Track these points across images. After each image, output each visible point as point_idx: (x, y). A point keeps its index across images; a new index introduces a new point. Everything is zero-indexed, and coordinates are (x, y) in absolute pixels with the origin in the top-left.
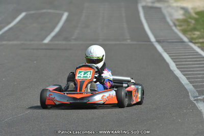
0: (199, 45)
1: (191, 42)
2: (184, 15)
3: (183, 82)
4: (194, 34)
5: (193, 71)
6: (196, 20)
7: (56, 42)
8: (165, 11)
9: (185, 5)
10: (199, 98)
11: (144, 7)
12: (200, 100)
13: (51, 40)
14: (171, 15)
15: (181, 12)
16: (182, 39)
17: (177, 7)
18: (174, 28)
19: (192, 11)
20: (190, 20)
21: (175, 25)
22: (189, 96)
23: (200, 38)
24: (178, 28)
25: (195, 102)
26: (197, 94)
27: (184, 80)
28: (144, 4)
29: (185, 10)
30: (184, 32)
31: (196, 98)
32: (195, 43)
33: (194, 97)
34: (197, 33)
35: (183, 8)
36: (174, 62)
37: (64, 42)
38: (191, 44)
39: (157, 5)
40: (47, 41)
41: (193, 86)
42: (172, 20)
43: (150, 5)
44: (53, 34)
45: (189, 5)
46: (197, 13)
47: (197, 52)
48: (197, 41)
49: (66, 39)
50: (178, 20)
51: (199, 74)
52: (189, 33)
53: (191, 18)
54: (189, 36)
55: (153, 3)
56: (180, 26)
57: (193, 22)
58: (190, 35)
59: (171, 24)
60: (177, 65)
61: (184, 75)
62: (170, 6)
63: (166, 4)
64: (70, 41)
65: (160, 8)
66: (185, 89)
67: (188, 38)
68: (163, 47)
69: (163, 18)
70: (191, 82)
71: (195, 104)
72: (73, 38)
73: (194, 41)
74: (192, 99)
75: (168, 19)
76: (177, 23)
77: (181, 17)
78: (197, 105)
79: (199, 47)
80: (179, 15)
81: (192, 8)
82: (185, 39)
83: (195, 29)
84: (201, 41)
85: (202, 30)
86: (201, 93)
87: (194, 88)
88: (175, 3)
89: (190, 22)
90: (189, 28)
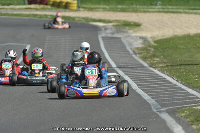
0: (159, 69)
1: (151, 67)
2: (143, 44)
3: (145, 98)
4: (154, 61)
5: (155, 90)
6: (155, 48)
8: (124, 41)
9: (144, 35)
10: (162, 110)
11: (103, 38)
14: (130, 45)
15: (141, 41)
16: (142, 65)
17: (137, 37)
18: (134, 56)
19: (151, 40)
20: (149, 48)
21: (135, 54)
22: (152, 109)
23: (160, 64)
24: (138, 56)
25: (158, 113)
26: (160, 107)
27: (146, 97)
28: (104, 35)
29: (144, 39)
30: (144, 59)
31: (159, 110)
32: (155, 68)
33: (157, 109)
34: (157, 59)
35: (142, 38)
36: (136, 83)
38: (151, 69)
39: (117, 36)
41: (156, 101)
42: (131, 49)
43: (110, 36)
45: (148, 35)
46: (156, 42)
47: (158, 75)
48: (157, 66)
50: (137, 49)
51: (161, 92)
52: (150, 60)
53: (150, 46)
54: (149, 63)
55: (113, 34)
57: (153, 50)
59: (131, 52)
60: (138, 85)
61: (146, 93)
62: (129, 36)
63: (126, 35)
65: (120, 38)
66: (148, 103)
68: (124, 72)
70: (153, 98)
71: (158, 115)
73: (154, 66)
74: (155, 111)
75: (128, 48)
76: (137, 52)
77: (141, 46)
78: (160, 115)
79: (159, 71)
80: (139, 44)
81: (152, 38)
82: (146, 65)
83: (154, 56)
84: (161, 66)
85: (162, 57)
86: (163, 106)
87: (156, 103)
88: (134, 33)
89: (150, 50)
90: (149, 55)
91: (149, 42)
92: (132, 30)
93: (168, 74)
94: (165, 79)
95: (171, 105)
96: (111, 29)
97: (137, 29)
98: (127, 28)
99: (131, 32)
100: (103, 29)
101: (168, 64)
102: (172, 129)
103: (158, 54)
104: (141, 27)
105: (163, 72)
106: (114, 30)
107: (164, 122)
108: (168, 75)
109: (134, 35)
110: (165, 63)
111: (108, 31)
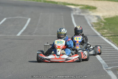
1: (102, 36)
2: (98, 20)
3: (99, 59)
4: (104, 31)
6: (105, 23)
8: (86, 18)
9: (98, 14)
10: (109, 68)
11: (74, 16)
12: (109, 69)
14: (90, 20)
15: (96, 18)
16: (97, 34)
17: (94, 15)
18: (92, 28)
19: (102, 18)
20: (101, 23)
21: (93, 26)
22: (102, 67)
23: (107, 34)
25: (106, 71)
26: (107, 66)
28: (74, 13)
29: (98, 17)
30: (98, 30)
31: (107, 69)
32: (104, 37)
34: (106, 31)
35: (97, 16)
39: (82, 14)
41: (105, 61)
43: (78, 14)
45: (100, 14)
46: (105, 19)
47: (106, 42)
48: (105, 35)
50: (94, 23)
51: (108, 55)
52: (101, 31)
54: (101, 33)
55: (80, 13)
57: (103, 24)
59: (90, 25)
62: (89, 15)
63: (87, 14)
64: (32, 35)
65: (83, 16)
66: (100, 63)
69: (86, 22)
70: (103, 59)
71: (106, 72)
74: (105, 69)
75: (89, 23)
76: (94, 25)
77: (96, 21)
78: (108, 72)
79: (107, 39)
80: (95, 20)
81: (102, 16)
82: (99, 34)
83: (104, 28)
85: (109, 29)
86: (109, 65)
87: (105, 63)
89: (101, 24)
90: (101, 28)
91: (101, 19)
92: (91, 11)
93: (112, 41)
94: (110, 45)
95: (114, 65)
96: (79, 10)
97: (94, 10)
98: (88, 9)
99: (90, 12)
100: (74, 10)
101: (112, 35)
103: (106, 27)
104: (97, 9)
105: (109, 40)
108: (112, 43)
109: (92, 14)
110: (110, 33)
111: (77, 11)
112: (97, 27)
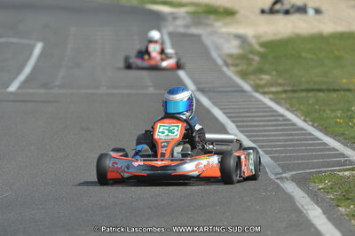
0: (271, 96)
1: (257, 91)
2: (240, 47)
4: (261, 80)
5: (268, 136)
6: (262, 56)
7: (30, 91)
8: (207, 41)
9: (241, 30)
10: (284, 175)
11: (171, 35)
12: (286, 178)
13: (20, 88)
14: (218, 48)
15: (236, 43)
16: (239, 86)
17: (229, 34)
18: (225, 69)
19: (253, 41)
20: (251, 56)
21: (227, 65)
22: (266, 173)
23: (272, 85)
24: (232, 68)
25: (278, 181)
26: (279, 170)
28: (171, 29)
29: (242, 39)
30: (243, 75)
31: (279, 176)
32: (264, 93)
33: (276, 174)
34: (266, 77)
35: (238, 37)
36: (234, 122)
37: (42, 91)
38: (257, 95)
39: (194, 31)
40: (13, 88)
41: (271, 158)
42: (220, 56)
43: (182, 30)
44: (22, 77)
45: (248, 32)
46: (263, 45)
47: (270, 108)
48: (266, 90)
49: (45, 86)
50: (231, 56)
51: (278, 141)
52: (252, 77)
53: (252, 52)
54: (252, 82)
55: (187, 26)
56: (236, 65)
57: (257, 58)
58: (254, 80)
59: (220, 62)
60: (238, 127)
62: (215, 33)
63: (209, 29)
64: (51, 88)
65: (198, 37)
67: (251, 86)
68: (210, 99)
69: (206, 52)
71: (278, 184)
72: (57, 83)
73: (261, 90)
74: (273, 177)
75: (214, 54)
76: (230, 61)
77: (235, 51)
78: (281, 185)
79: (271, 99)
80: (233, 47)
81: (255, 37)
82: (247, 87)
83: (260, 71)
84: (274, 89)
85: (274, 73)
86: (285, 168)
87: (272, 162)
88: (224, 28)
89: (252, 59)
90: (251, 69)
91: (250, 45)
92: (220, 20)
93: (288, 106)
94: (282, 116)
95: (299, 167)
96: (184, 18)
97: (228, 20)
98: (212, 17)
99: (218, 24)
100: (170, 18)
101: (286, 88)
102: (305, 212)
103: (266, 67)
104: (237, 16)
105: (278, 102)
106: (189, 20)
107: (290, 199)
108: (287, 109)
109: (224, 30)
110: (280, 85)
111: (179, 22)
112: (240, 68)
